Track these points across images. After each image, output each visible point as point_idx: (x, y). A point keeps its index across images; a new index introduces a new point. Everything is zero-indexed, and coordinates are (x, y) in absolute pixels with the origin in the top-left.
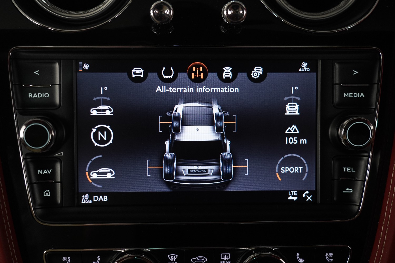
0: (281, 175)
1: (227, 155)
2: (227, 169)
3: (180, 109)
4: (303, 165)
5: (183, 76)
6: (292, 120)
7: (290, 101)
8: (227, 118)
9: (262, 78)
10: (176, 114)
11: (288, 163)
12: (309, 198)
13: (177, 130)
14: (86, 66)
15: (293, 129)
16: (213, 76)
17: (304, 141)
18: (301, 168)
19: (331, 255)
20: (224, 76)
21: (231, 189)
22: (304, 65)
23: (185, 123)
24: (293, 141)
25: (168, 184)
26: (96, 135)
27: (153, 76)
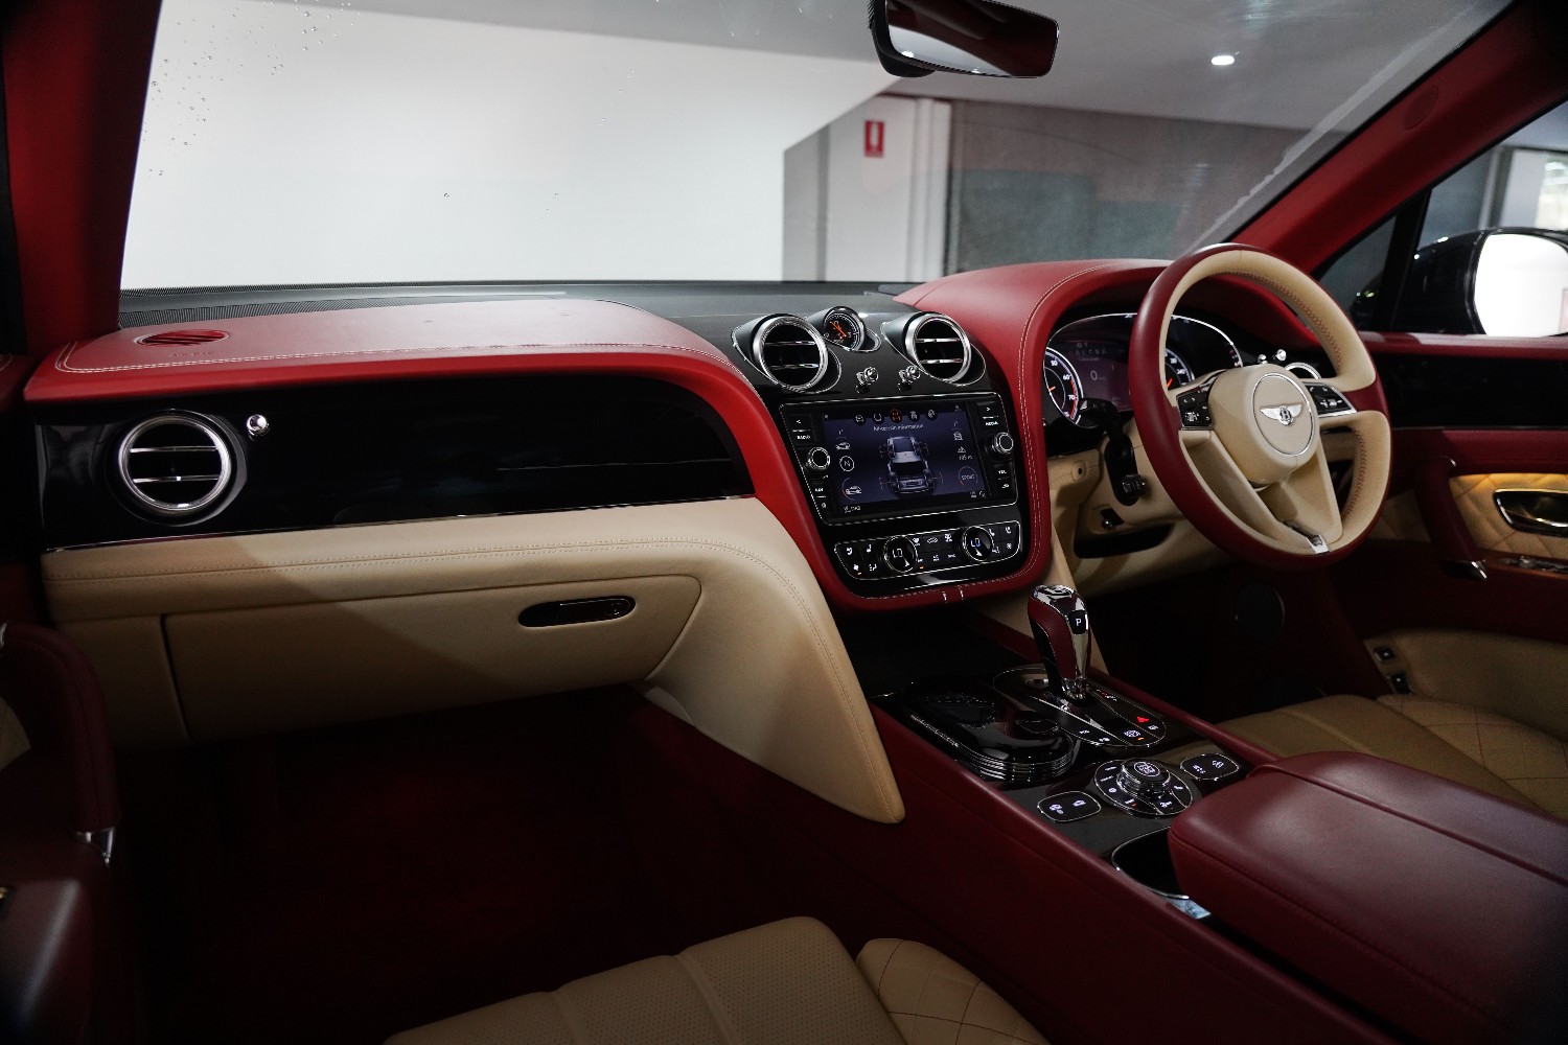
0: (963, 481)
1: (927, 471)
2: (930, 481)
3: (891, 441)
4: (973, 473)
5: (887, 418)
6: (959, 444)
7: (955, 431)
8: (921, 446)
9: (935, 417)
10: (889, 445)
11: (964, 472)
12: (984, 496)
14: (826, 416)
15: (962, 450)
16: (905, 418)
17: (970, 457)
18: (973, 476)
19: (1009, 528)
22: (957, 407)
23: (897, 450)
24: (964, 458)
25: (898, 494)
26: (843, 463)
27: (869, 420)
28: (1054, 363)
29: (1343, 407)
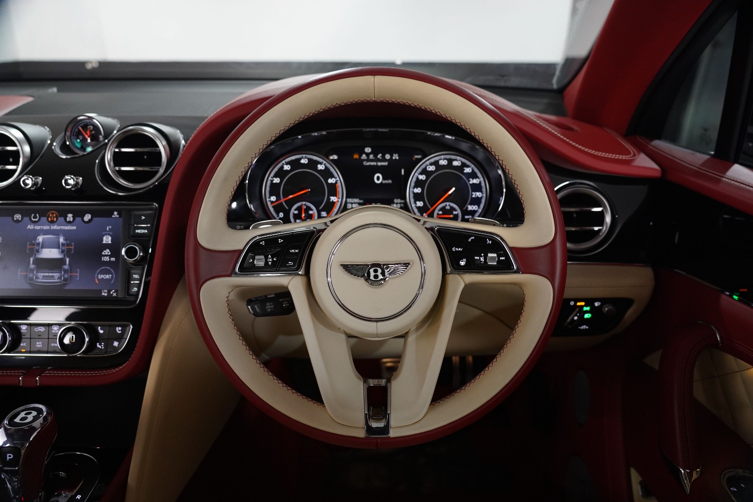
0: (98, 280)
1: (66, 267)
2: (66, 276)
3: (40, 239)
4: (111, 273)
5: (44, 219)
6: (107, 246)
7: (106, 235)
8: (68, 245)
9: (90, 221)
10: (37, 241)
11: (103, 272)
12: (115, 294)
13: (38, 251)
15: (107, 252)
16: (61, 219)
17: (113, 259)
18: (111, 275)
19: (120, 328)
20: (68, 219)
21: (67, 288)
22: (116, 213)
23: (43, 247)
24: (106, 259)
25: (30, 284)
27: (26, 219)
28: (320, 167)
29: (504, 267)
